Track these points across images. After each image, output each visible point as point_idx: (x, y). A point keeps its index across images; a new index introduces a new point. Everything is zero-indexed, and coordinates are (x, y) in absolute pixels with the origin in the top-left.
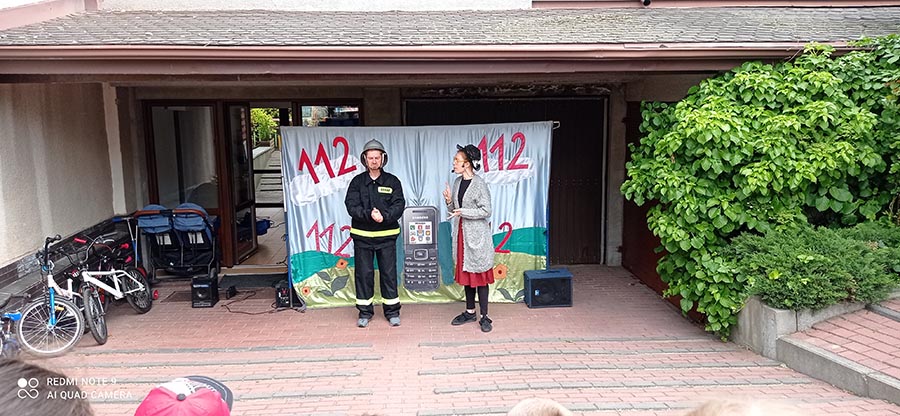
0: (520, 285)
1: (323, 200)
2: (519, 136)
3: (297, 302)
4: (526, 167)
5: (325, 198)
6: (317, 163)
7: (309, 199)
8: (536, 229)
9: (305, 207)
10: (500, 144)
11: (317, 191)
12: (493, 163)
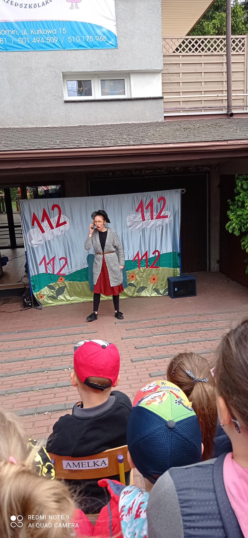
0: (165, 286)
1: (47, 242)
2: (162, 199)
3: (36, 304)
4: (167, 217)
5: (49, 241)
6: (43, 221)
7: (40, 243)
8: (174, 253)
9: (37, 248)
10: (151, 204)
11: (44, 238)
12: (147, 215)
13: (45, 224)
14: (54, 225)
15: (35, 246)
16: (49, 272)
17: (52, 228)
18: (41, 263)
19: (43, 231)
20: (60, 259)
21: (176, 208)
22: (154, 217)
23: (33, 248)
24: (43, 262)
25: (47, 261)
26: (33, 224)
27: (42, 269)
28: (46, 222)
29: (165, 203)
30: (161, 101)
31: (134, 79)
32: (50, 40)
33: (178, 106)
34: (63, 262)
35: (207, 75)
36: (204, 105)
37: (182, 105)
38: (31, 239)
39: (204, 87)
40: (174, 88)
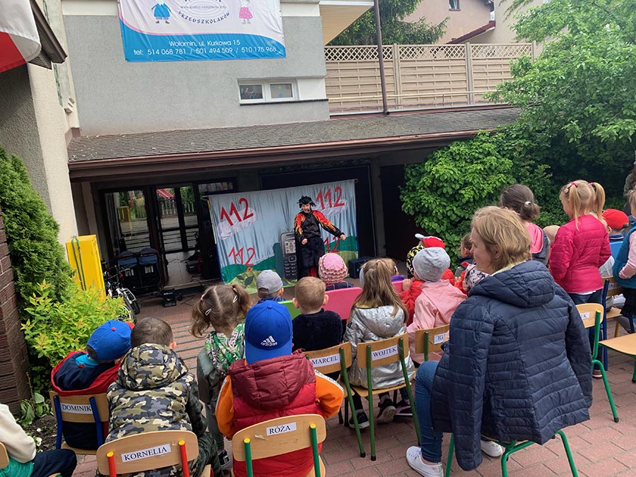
1: (236, 235)
2: (338, 189)
4: (344, 204)
5: (237, 233)
6: (231, 214)
7: (229, 235)
8: (351, 238)
9: (226, 240)
10: (329, 194)
11: (233, 230)
12: (326, 204)
13: (233, 217)
14: (242, 217)
15: (224, 239)
16: (238, 263)
17: (240, 220)
18: (230, 255)
19: (232, 224)
20: (248, 250)
21: (351, 196)
22: (333, 205)
23: (222, 241)
24: (232, 254)
25: (236, 252)
26: (222, 218)
27: (232, 261)
28: (234, 215)
29: (341, 192)
30: (327, 103)
31: (301, 84)
32: (225, 51)
33: (340, 107)
34: (251, 252)
35: (362, 80)
36: (361, 105)
37: (343, 106)
38: (220, 233)
39: (360, 90)
40: (335, 91)
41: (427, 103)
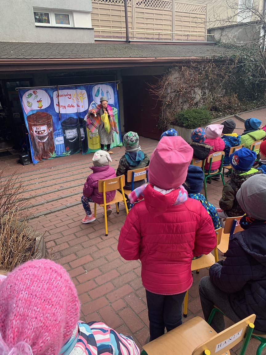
30: (93, 31)
31: (75, 16)
35: (113, 17)
36: (112, 35)
37: (101, 34)
39: (112, 24)
40: (96, 23)
41: (150, 38)
